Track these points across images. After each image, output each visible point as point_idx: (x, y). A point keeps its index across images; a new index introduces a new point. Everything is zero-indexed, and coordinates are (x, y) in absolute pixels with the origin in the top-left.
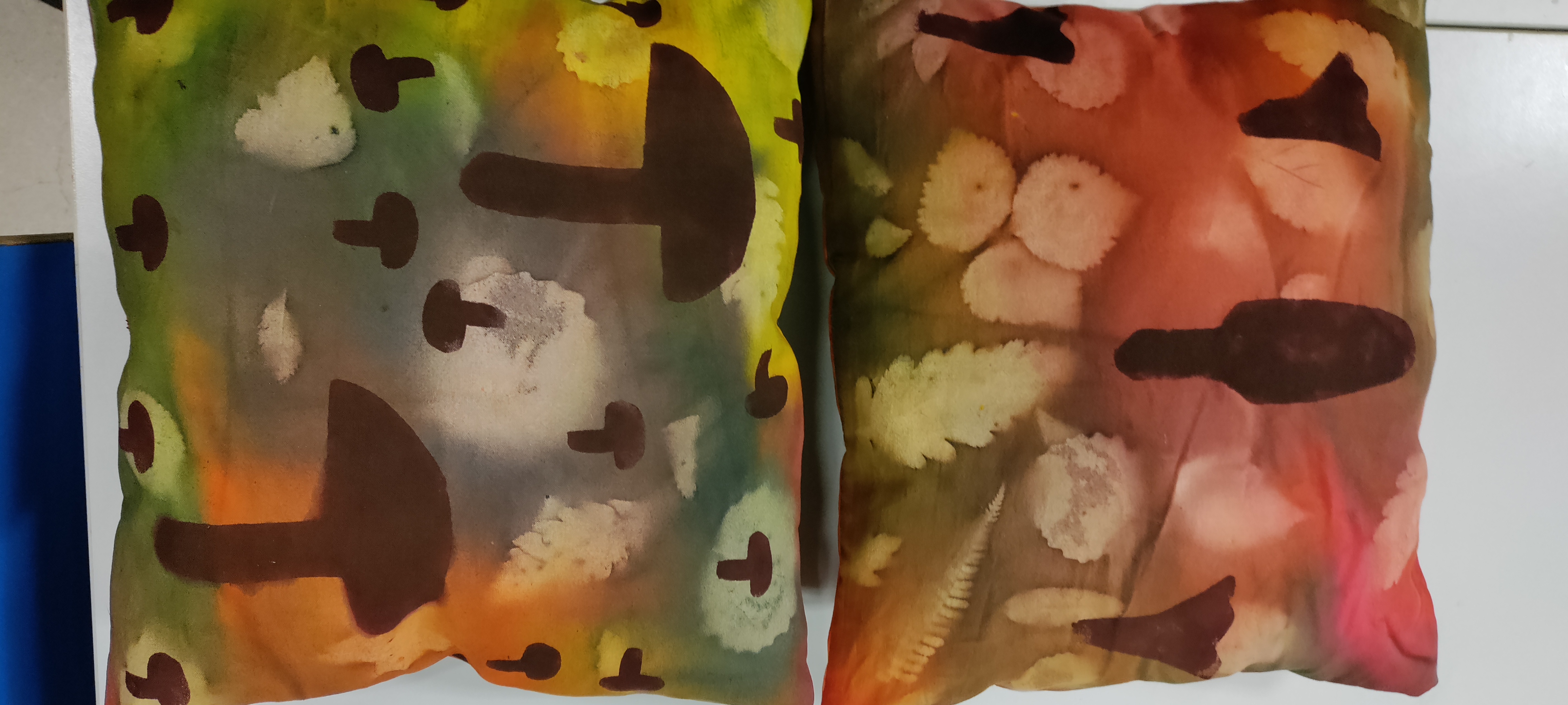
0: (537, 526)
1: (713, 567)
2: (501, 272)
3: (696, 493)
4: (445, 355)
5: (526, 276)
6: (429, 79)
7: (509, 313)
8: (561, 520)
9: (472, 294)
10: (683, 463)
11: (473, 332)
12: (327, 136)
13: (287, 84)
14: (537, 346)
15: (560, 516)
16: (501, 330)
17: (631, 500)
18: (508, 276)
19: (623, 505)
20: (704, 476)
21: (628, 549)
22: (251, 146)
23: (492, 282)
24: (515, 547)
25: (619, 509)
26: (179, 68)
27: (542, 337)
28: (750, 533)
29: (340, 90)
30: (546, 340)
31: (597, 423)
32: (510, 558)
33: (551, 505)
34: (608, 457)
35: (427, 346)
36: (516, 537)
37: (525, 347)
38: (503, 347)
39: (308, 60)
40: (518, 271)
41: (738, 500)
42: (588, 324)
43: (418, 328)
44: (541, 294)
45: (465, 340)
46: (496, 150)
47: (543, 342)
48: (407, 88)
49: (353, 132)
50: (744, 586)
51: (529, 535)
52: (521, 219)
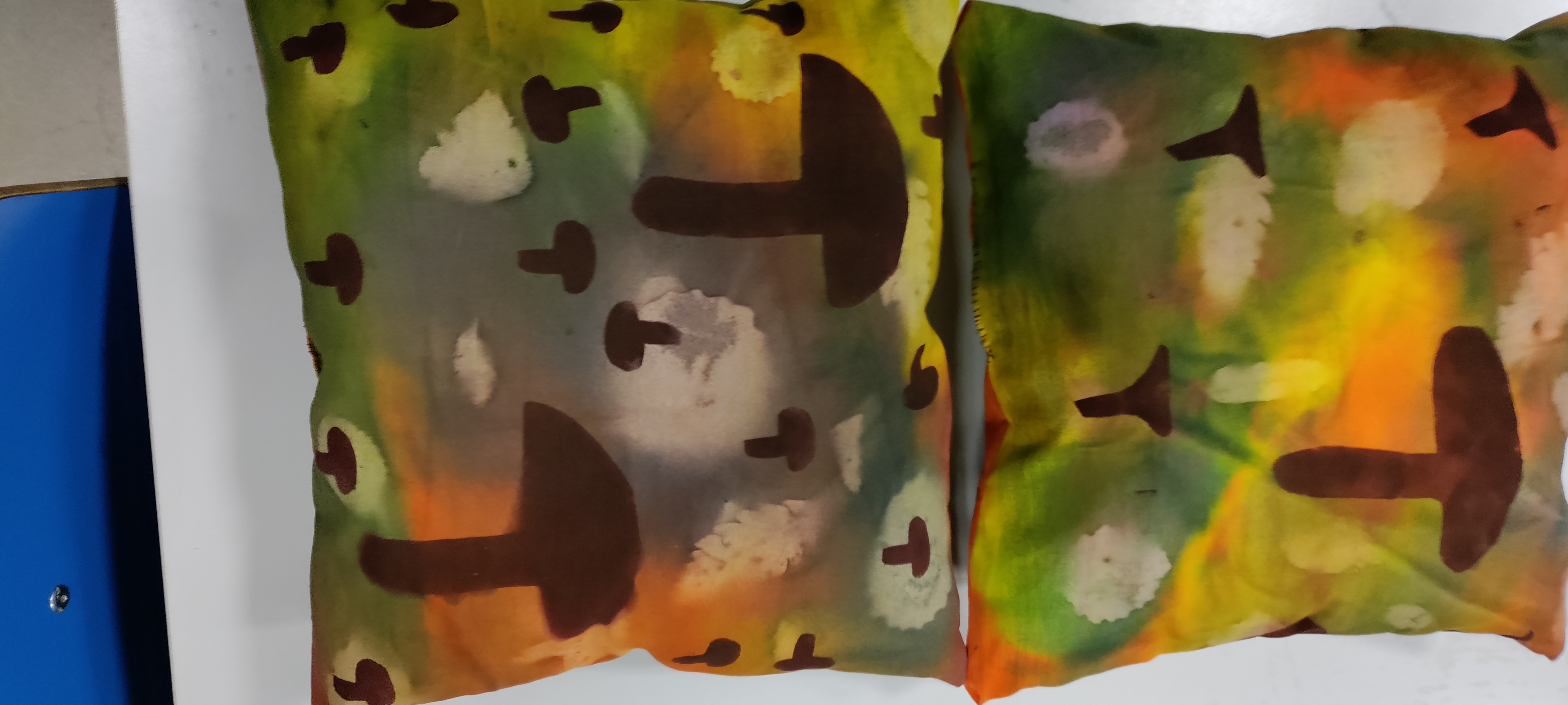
0: (718, 529)
1: (879, 554)
2: (674, 291)
3: (862, 487)
4: (627, 374)
5: (697, 294)
6: (596, 107)
7: (684, 330)
8: (739, 522)
9: (649, 313)
10: (849, 460)
11: (652, 350)
12: (506, 170)
13: (463, 119)
14: (712, 362)
15: (739, 518)
16: (678, 347)
17: (803, 499)
18: (682, 295)
19: (796, 505)
20: (869, 471)
21: (802, 545)
22: (437, 183)
23: (666, 302)
24: (697, 549)
25: (793, 508)
26: (360, 107)
27: (716, 351)
28: (910, 520)
29: (515, 124)
30: (720, 354)
31: (771, 431)
32: (691, 560)
33: (729, 508)
34: (781, 461)
35: (611, 366)
36: (698, 539)
37: (701, 362)
38: (680, 363)
39: (480, 95)
40: (690, 289)
41: (899, 489)
42: (757, 336)
43: (600, 349)
44: (713, 311)
45: (645, 358)
46: (663, 174)
47: (717, 357)
48: (578, 118)
49: (529, 164)
50: (906, 569)
51: (710, 538)
52: (691, 239)
